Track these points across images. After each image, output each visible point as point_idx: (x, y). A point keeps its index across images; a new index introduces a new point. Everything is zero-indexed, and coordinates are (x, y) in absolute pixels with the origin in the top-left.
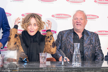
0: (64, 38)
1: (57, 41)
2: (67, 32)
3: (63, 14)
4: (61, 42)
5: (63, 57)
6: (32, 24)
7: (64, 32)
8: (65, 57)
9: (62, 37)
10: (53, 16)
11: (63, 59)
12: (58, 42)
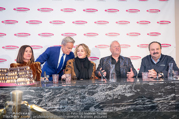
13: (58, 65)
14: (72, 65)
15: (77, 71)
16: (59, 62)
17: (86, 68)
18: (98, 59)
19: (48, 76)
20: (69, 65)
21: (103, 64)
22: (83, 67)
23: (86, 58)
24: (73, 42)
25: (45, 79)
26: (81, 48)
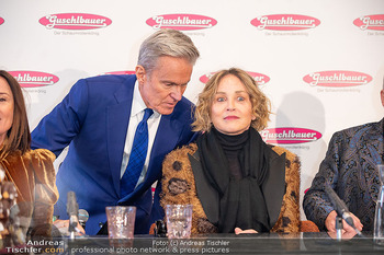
0: (350, 154)
1: (326, 167)
2: (360, 133)
3: (342, 72)
4: (340, 166)
5: (340, 215)
6: (231, 97)
7: (351, 134)
8: (346, 215)
9: (342, 151)
10: (308, 79)
11: (341, 222)
12: (330, 167)
13: (125, 162)
14: (185, 173)
15: (212, 195)
16: (128, 149)
17: (251, 175)
18: (319, 135)
19: (84, 214)
20: (174, 174)
21: (340, 163)
22: (237, 174)
23: (251, 134)
24: (192, 55)
25: (72, 228)
26: (230, 86)
